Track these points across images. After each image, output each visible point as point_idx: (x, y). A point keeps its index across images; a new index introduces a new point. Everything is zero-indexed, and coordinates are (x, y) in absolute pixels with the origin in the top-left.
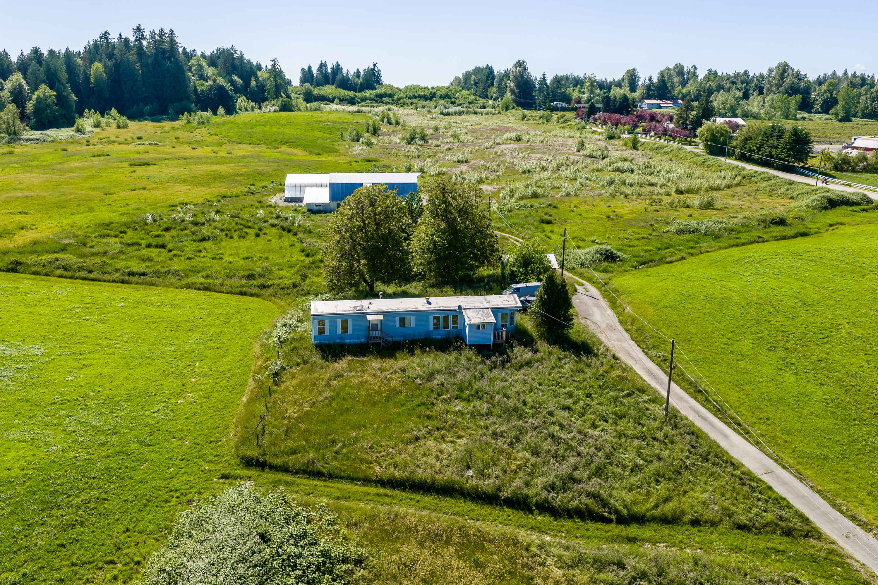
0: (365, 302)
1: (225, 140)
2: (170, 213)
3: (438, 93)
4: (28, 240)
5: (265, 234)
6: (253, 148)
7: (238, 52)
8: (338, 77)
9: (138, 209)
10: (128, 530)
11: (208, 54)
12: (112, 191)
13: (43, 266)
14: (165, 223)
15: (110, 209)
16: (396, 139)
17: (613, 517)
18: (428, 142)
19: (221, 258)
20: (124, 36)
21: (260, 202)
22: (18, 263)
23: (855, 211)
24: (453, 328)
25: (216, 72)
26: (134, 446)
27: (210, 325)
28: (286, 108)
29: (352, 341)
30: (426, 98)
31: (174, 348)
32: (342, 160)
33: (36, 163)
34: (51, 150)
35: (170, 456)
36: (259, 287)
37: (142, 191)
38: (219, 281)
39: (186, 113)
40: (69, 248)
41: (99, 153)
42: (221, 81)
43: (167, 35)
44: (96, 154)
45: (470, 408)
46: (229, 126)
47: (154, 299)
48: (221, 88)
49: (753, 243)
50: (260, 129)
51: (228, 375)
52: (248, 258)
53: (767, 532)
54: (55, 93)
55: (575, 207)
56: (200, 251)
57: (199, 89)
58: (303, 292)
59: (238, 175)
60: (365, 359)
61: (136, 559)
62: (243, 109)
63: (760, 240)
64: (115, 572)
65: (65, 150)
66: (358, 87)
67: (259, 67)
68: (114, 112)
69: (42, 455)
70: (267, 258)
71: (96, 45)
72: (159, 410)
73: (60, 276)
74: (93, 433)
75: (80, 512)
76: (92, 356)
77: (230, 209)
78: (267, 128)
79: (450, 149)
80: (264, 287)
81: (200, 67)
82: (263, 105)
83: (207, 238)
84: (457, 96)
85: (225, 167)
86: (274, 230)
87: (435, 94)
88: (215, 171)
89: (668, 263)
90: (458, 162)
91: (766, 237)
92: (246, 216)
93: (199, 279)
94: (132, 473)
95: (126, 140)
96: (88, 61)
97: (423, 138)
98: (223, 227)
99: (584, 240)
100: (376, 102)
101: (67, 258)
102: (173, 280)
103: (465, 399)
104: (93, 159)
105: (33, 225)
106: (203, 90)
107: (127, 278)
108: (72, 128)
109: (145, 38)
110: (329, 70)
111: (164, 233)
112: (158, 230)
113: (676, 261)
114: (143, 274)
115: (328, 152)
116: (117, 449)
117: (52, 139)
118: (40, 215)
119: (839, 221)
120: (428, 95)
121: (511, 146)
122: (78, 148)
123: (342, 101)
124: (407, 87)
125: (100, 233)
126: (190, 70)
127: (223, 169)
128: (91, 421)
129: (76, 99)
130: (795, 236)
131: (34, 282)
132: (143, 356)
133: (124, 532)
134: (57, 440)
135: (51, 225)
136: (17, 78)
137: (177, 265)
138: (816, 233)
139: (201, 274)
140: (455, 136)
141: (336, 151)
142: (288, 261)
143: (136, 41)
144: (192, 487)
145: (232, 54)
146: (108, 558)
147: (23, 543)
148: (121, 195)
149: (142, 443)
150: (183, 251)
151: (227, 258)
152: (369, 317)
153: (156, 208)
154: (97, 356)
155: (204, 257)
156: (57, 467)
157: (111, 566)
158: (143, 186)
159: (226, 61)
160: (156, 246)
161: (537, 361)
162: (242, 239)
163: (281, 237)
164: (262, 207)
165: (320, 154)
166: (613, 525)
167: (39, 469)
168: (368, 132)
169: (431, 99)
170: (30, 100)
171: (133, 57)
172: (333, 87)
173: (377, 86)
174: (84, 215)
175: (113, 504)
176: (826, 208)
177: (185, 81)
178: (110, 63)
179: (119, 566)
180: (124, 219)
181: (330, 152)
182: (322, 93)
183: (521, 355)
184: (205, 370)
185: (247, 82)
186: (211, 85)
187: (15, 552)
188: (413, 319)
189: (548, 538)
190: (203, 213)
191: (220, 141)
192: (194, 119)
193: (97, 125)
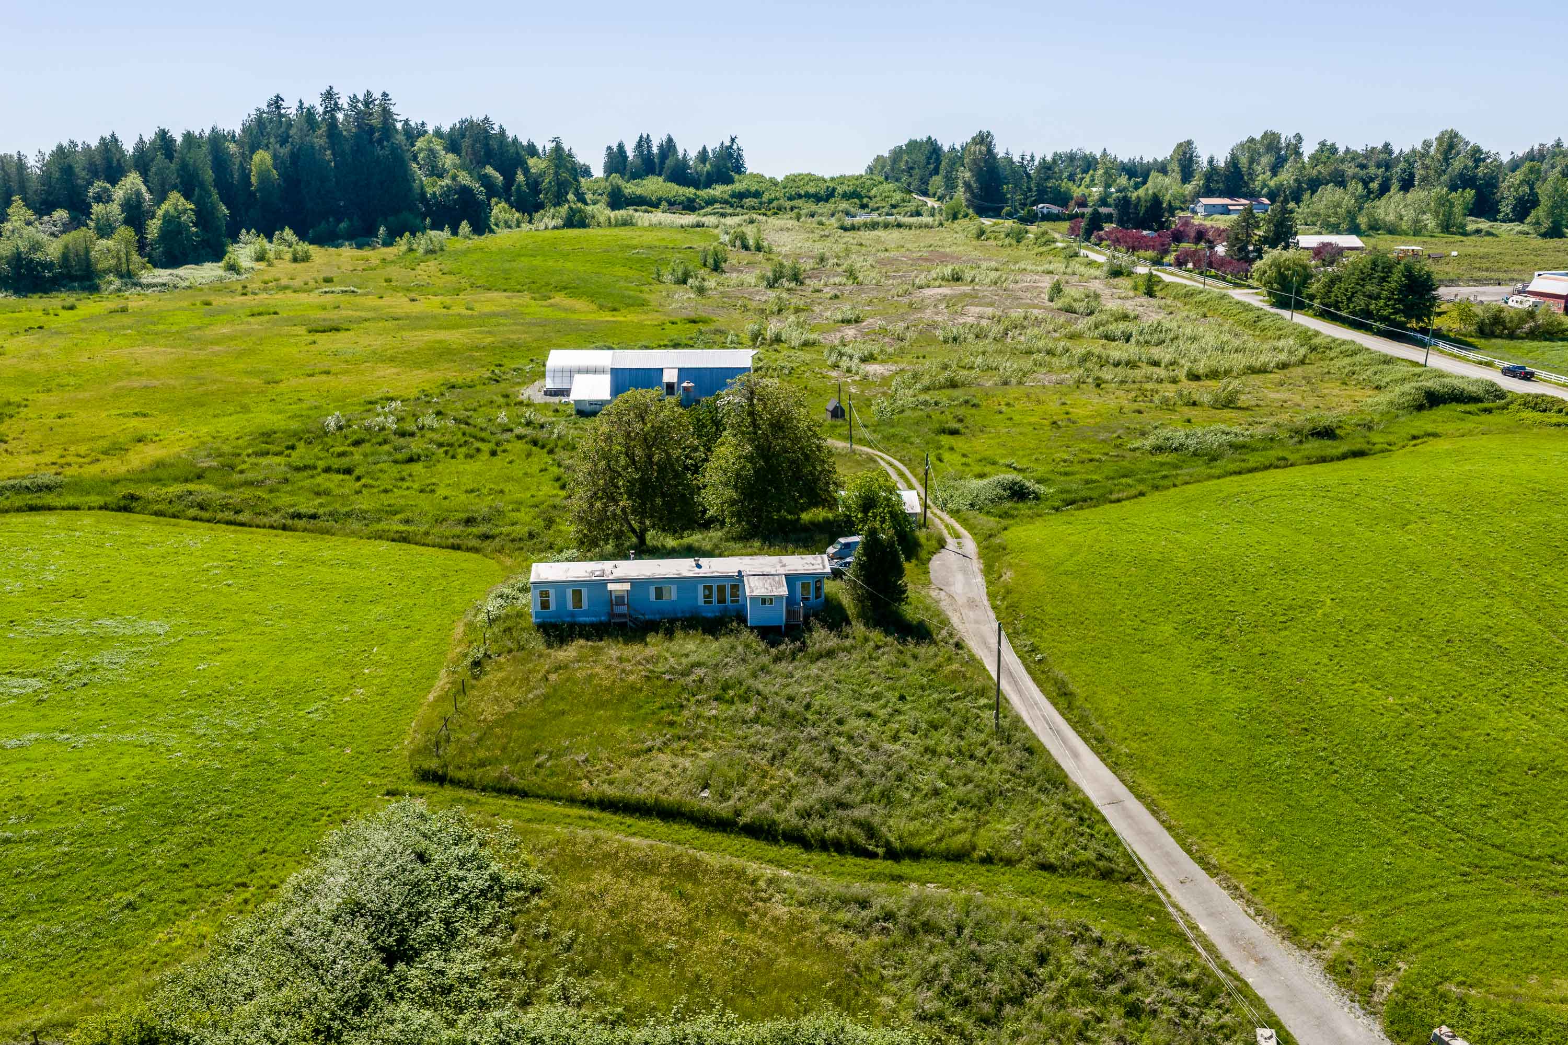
0: (608, 565)
1: (465, 283)
2: (365, 415)
3: (840, 190)
4: (149, 460)
5: (504, 451)
6: (508, 297)
7: (496, 127)
8: (669, 162)
9: (316, 408)
10: (264, 851)
11: (446, 129)
12: (278, 378)
13: (170, 502)
14: (354, 432)
15: (273, 408)
16: (751, 278)
17: (880, 851)
18: (802, 283)
19: (432, 491)
20: (306, 105)
21: (507, 396)
22: (133, 498)
23: (1470, 413)
24: (732, 601)
25: (458, 162)
26: (279, 755)
27: (401, 595)
28: (576, 221)
29: (587, 619)
30: (818, 198)
31: (346, 627)
32: (650, 319)
33: (161, 327)
34: (185, 304)
35: (324, 766)
36: (479, 537)
37: (324, 377)
38: (423, 529)
39: (407, 234)
40: (207, 474)
41: (261, 309)
42: (465, 179)
43: (377, 102)
44: (256, 310)
45: (731, 713)
46: (475, 256)
47: (327, 554)
48: (465, 191)
49: (1266, 468)
50: (524, 262)
51: (414, 664)
52: (472, 491)
53: (1078, 874)
54: (192, 206)
55: (1008, 404)
56: (403, 479)
57: (429, 191)
58: (542, 546)
59: (478, 348)
60: (601, 644)
61: (272, 882)
62: (502, 224)
63: (1282, 463)
64: (248, 895)
65: (208, 304)
66: (703, 179)
67: (532, 150)
68: (288, 233)
69: (165, 762)
70: (502, 492)
71: (260, 121)
72: (317, 710)
73: (195, 519)
74: (229, 737)
75: (208, 829)
76: (233, 636)
77: (457, 409)
78: (537, 262)
79: (836, 297)
80: (486, 537)
81: (432, 153)
82: (537, 216)
83: (415, 457)
84: (873, 192)
85: (457, 335)
86: (520, 445)
87: (834, 190)
88: (440, 342)
89: (1112, 502)
90: (843, 322)
91: (1292, 458)
92: (481, 421)
93: (395, 525)
94: (275, 786)
95: (306, 284)
96: (247, 148)
97: (796, 277)
98: (442, 440)
99: (994, 463)
100: (732, 206)
101: (205, 489)
102: (356, 526)
103: (727, 701)
104: (251, 319)
105: (157, 435)
106: (434, 193)
107: (289, 522)
108: (220, 264)
109: (340, 109)
110: (655, 150)
111: (352, 449)
112: (343, 445)
113: (1128, 498)
114: (314, 517)
115: (628, 305)
116: (259, 757)
117: (187, 284)
118: (166, 418)
119: (1430, 430)
120: (822, 192)
121: (940, 290)
122: (229, 300)
123: (673, 205)
124: (787, 178)
125: (255, 449)
126: (415, 158)
127: (454, 337)
128: (229, 723)
129: (226, 212)
130: (1344, 457)
131: (156, 527)
132: (304, 638)
133: (260, 853)
134: (183, 745)
135: (182, 435)
136: (133, 181)
137: (364, 503)
138: (1382, 451)
139: (399, 516)
140: (851, 274)
141: (643, 304)
142: (533, 496)
143: (325, 113)
144: (348, 805)
145: (487, 131)
146: (239, 880)
147: (139, 862)
148: (291, 383)
149: (289, 750)
150: (377, 480)
151: (442, 492)
152: (611, 587)
153: (343, 407)
154: (240, 637)
155: (408, 488)
156: (181, 777)
157: (242, 889)
158: (326, 369)
159: (475, 141)
160: (338, 471)
161: (844, 649)
162: (469, 460)
163: (529, 455)
164: (508, 405)
165: (615, 310)
166: (879, 861)
167: (160, 779)
168: (705, 265)
169: (827, 201)
170: (153, 217)
171: (319, 140)
172: (661, 179)
173: (736, 177)
174: (234, 417)
175: (249, 822)
176: (1420, 408)
177: (406, 178)
178: (284, 151)
179: (252, 889)
180: (294, 425)
181: (632, 305)
182: (639, 191)
183: (821, 642)
184: (385, 658)
185: (510, 179)
186: (447, 186)
187: (131, 871)
188: (674, 588)
189: (786, 873)
190: (414, 415)
191: (458, 286)
192: (419, 244)
193: (260, 257)
